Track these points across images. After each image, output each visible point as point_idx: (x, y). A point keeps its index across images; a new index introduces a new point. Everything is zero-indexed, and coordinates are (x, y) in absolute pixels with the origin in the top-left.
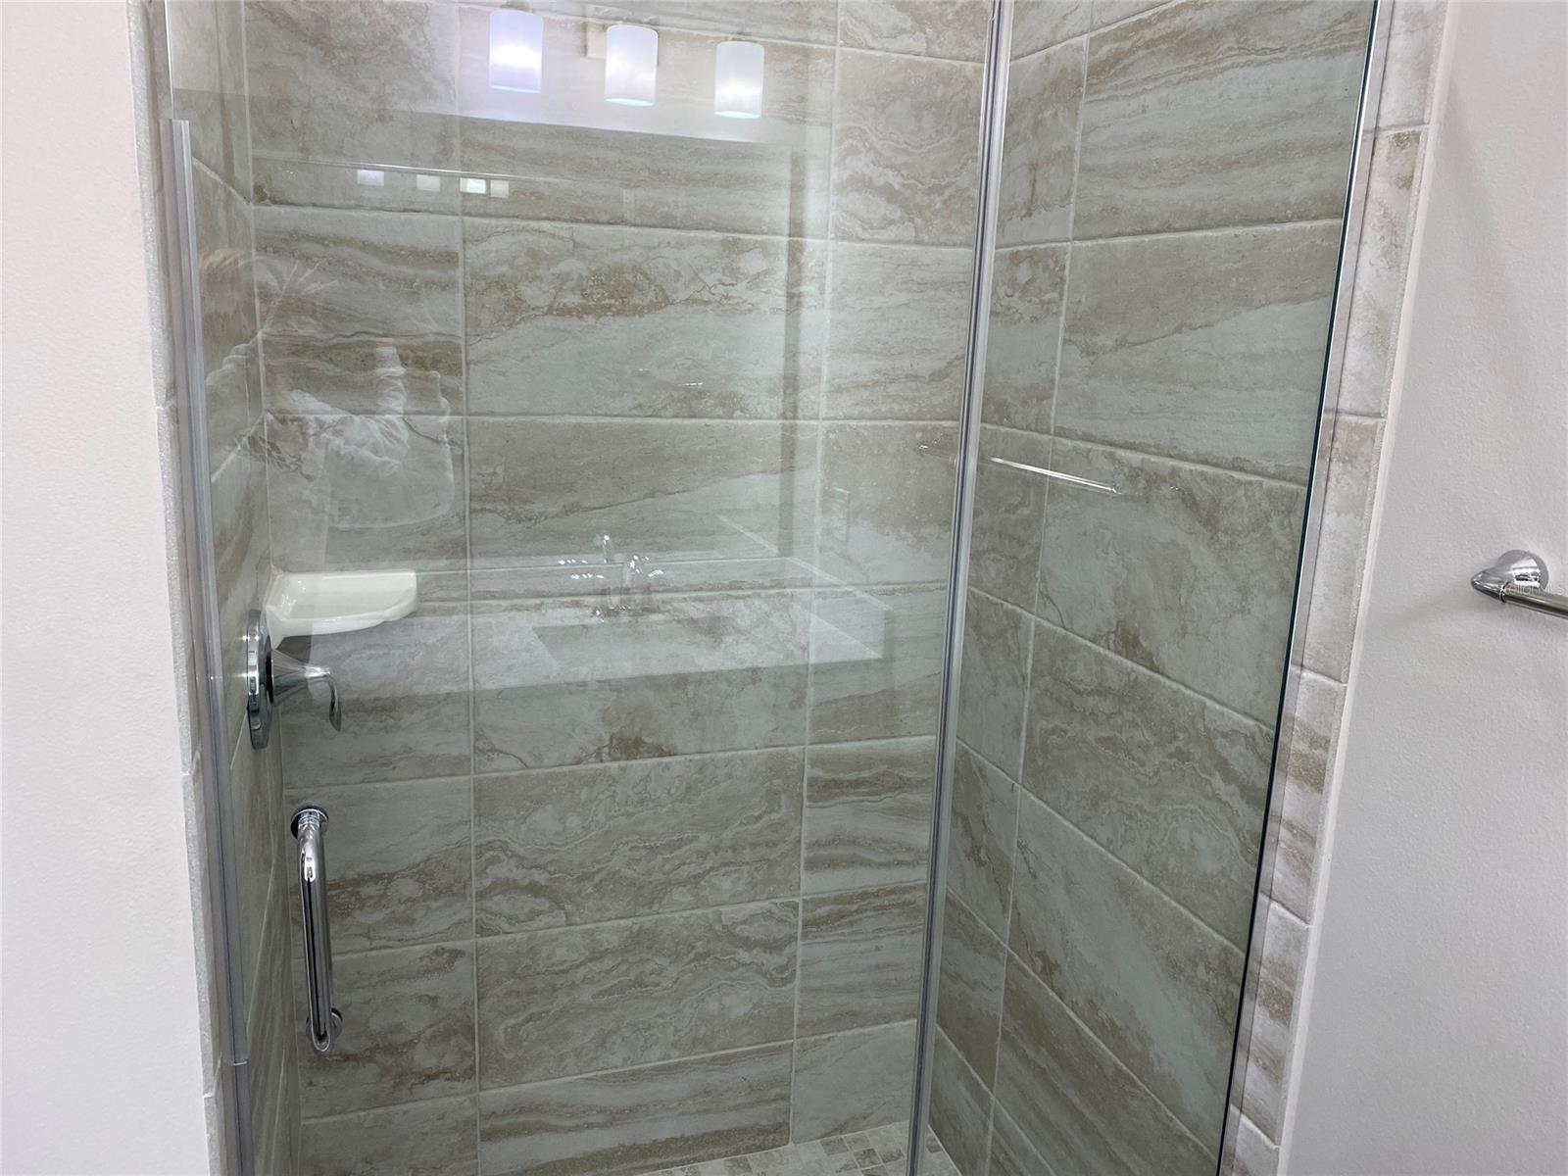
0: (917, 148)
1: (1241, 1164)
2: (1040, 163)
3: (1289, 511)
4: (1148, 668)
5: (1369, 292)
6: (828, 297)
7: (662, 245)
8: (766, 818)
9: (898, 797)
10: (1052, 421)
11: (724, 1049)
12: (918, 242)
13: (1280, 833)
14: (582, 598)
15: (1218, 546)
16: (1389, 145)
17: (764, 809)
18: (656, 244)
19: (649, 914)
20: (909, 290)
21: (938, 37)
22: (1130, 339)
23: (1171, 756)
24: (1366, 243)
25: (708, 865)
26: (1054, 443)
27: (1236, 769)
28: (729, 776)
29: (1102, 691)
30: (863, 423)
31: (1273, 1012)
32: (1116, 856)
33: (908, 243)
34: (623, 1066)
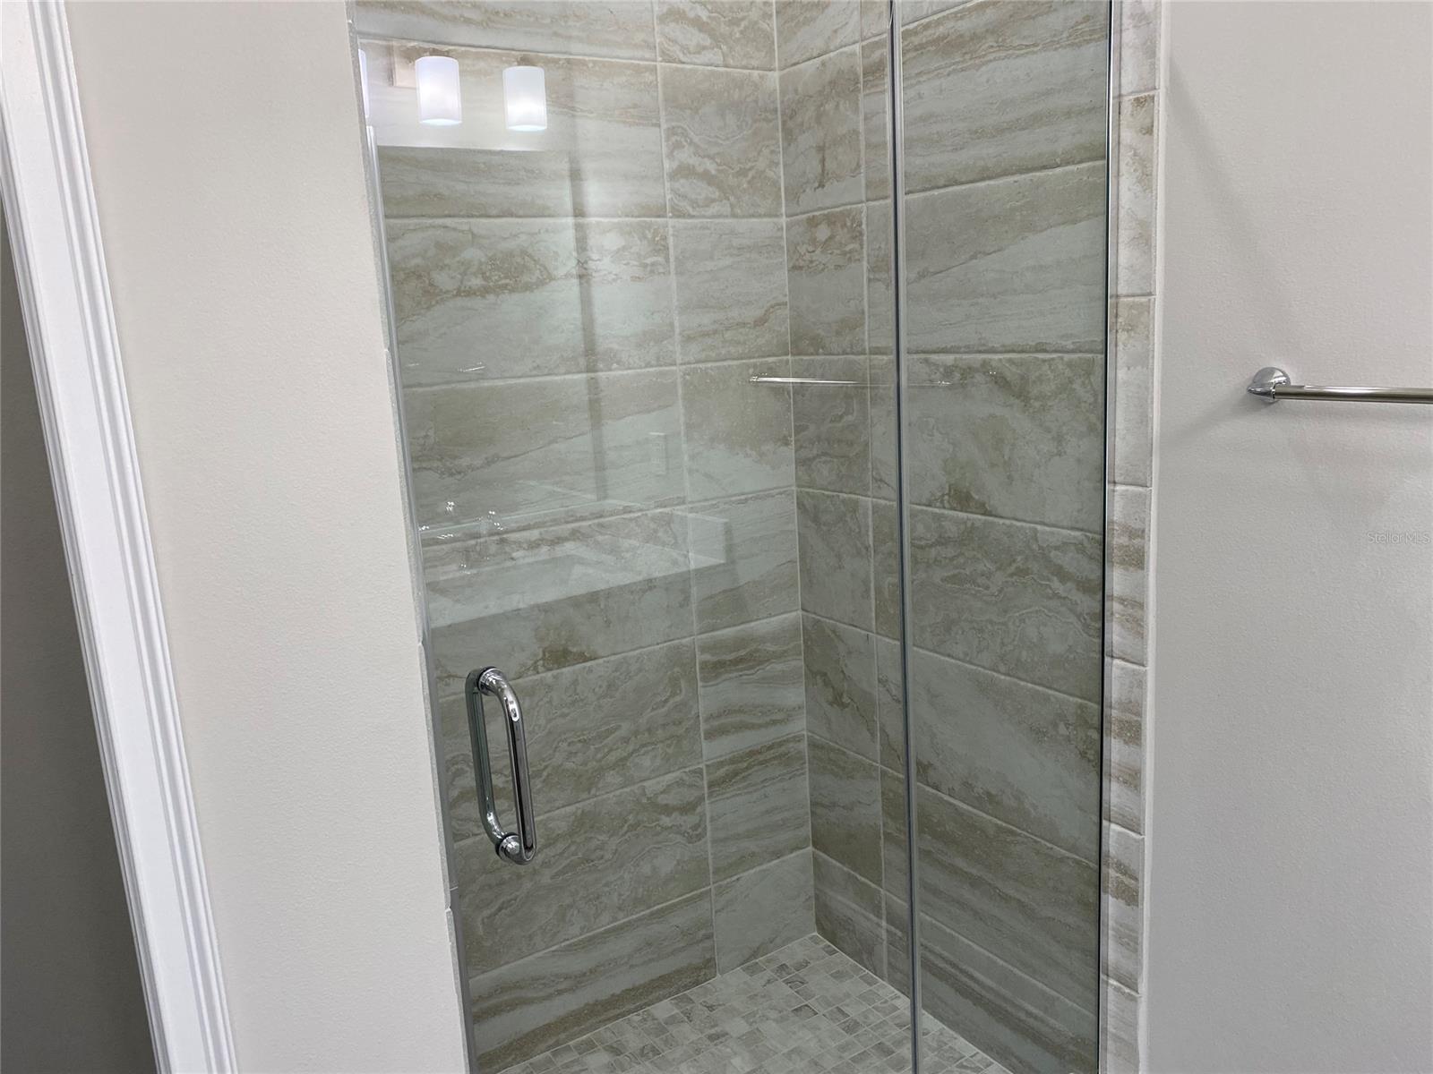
0: (724, 140)
1: (1115, 860)
2: (827, 145)
3: (1089, 374)
4: (982, 514)
5: (1130, 209)
6: (672, 266)
7: (542, 231)
8: (671, 701)
9: (768, 668)
10: (867, 343)
11: (658, 904)
12: (734, 216)
13: (1114, 607)
14: (508, 535)
15: (1031, 410)
16: (1131, 106)
17: (668, 694)
18: (537, 231)
19: (589, 799)
20: (731, 255)
21: (731, 52)
22: (932, 270)
23: (1012, 575)
24: (1123, 175)
25: (631, 748)
26: (870, 360)
27: (1070, 571)
28: (640, 670)
29: (943, 541)
30: (709, 365)
31: (1127, 739)
32: (975, 665)
33: (726, 217)
34: (581, 935)
